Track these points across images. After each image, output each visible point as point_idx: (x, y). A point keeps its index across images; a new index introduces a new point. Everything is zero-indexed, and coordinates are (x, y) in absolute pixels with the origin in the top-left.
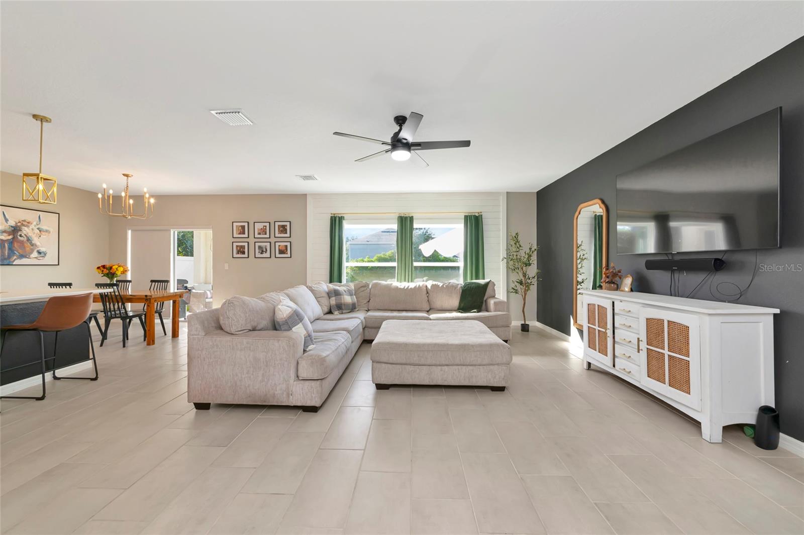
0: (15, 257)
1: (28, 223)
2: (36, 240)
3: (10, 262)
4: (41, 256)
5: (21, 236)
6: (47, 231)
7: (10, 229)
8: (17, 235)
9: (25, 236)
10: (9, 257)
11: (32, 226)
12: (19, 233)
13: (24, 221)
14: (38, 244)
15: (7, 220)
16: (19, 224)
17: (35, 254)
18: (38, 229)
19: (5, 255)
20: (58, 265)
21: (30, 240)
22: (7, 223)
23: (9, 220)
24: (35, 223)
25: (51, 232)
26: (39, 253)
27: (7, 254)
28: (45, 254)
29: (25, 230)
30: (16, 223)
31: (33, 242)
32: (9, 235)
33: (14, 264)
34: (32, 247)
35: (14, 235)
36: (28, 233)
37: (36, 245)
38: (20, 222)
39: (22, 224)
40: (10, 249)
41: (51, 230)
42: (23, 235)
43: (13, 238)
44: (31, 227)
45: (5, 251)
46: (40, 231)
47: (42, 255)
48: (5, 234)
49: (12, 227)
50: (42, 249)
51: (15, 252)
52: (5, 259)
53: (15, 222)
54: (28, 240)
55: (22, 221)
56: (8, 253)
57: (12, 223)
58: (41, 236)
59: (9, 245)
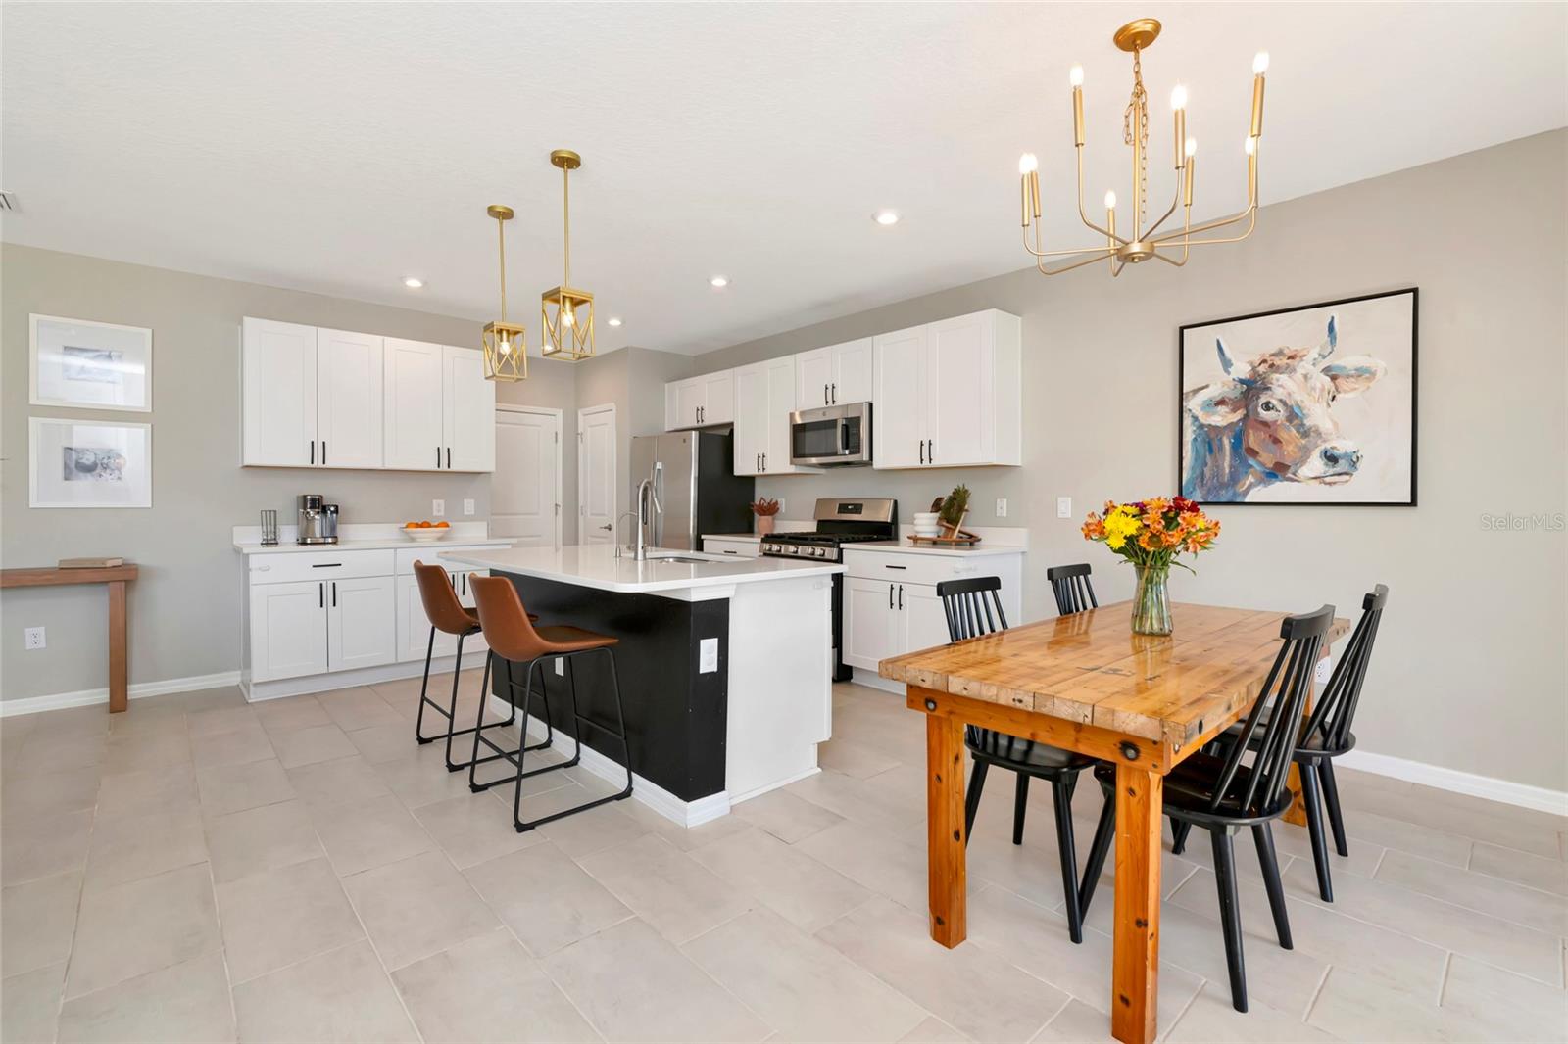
0: (1251, 479)
1: (1291, 358)
2: (1318, 415)
3: (1235, 494)
4: (1338, 469)
5: (1267, 407)
6: (1363, 374)
7: (1234, 392)
8: (1256, 407)
9: (1279, 407)
10: (1234, 479)
11: (1303, 367)
12: (1263, 399)
13: (1279, 353)
14: (1325, 425)
15: (1227, 364)
16: (1262, 369)
17: (1315, 465)
18: (1326, 371)
19: (1223, 476)
20: (1414, 503)
21: (1297, 416)
22: (1229, 373)
23: (1233, 362)
24: (1314, 354)
25: (1379, 375)
26: (1331, 459)
27: (1227, 471)
28: (1354, 465)
29: (1283, 387)
30: (1254, 369)
31: (1308, 423)
32: (1234, 411)
33: (1247, 500)
34: (1304, 442)
35: (1246, 407)
36: (1289, 394)
37: (1319, 434)
38: (1264, 361)
39: (1272, 366)
40: (1236, 452)
41: (1378, 364)
42: (1275, 402)
43: (1246, 417)
44: (1300, 371)
45: (1224, 460)
46: (1334, 378)
47: (1342, 466)
48: (1222, 409)
49: (1242, 381)
50: (1342, 446)
51: (1251, 461)
52: (1223, 486)
53: (1251, 364)
54: (1293, 416)
55: (1272, 355)
56: (1231, 467)
57: (1242, 370)
58: (1338, 396)
59: (1232, 440)
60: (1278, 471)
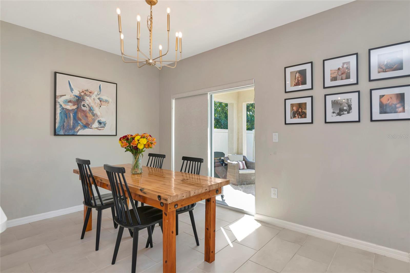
0: (79, 127)
1: (90, 93)
2: (97, 111)
3: (74, 132)
4: (101, 126)
5: (84, 106)
6: (106, 101)
7: (74, 99)
8: (81, 105)
9: (87, 106)
10: (74, 127)
11: (94, 96)
12: (83, 103)
13: (87, 90)
14: (99, 114)
15: (72, 90)
16: (82, 94)
17: (96, 125)
18: (99, 99)
19: (70, 126)
20: (116, 135)
21: (92, 110)
22: (72, 93)
23: (74, 89)
24: (96, 93)
25: (110, 102)
26: (100, 123)
27: (72, 124)
28: (105, 125)
29: (88, 101)
30: (80, 93)
31: (94, 112)
32: (74, 105)
33: (78, 134)
34: (93, 117)
35: (78, 105)
36: (90, 103)
37: (97, 116)
38: (83, 92)
39: (85, 94)
40: (74, 118)
41: (110, 100)
42: (86, 105)
43: (78, 108)
44: (92, 97)
45: (71, 121)
46: (100, 101)
47: (102, 125)
48: (70, 104)
49: (76, 96)
50: (103, 120)
51: (79, 122)
52: (70, 129)
53: (79, 92)
54: (91, 110)
55: (85, 90)
56: (73, 123)
57: (76, 93)
58: (101, 106)
59: (73, 115)
60: (87, 126)
